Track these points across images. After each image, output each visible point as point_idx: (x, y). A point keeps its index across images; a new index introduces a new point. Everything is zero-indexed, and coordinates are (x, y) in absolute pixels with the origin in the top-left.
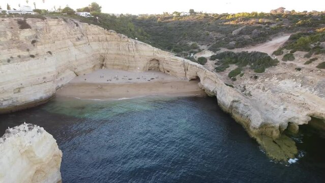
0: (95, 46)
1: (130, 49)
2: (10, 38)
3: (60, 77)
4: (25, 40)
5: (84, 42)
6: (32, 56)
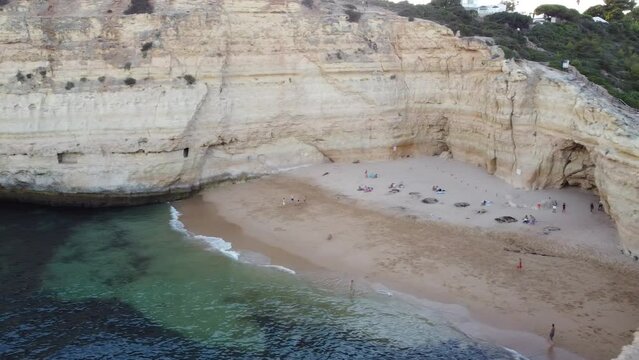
2: (98, 34)
6: (130, 82)
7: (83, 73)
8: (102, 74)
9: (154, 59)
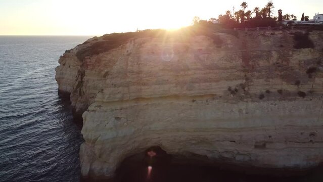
2: (275, 61)
4: (297, 66)
6: (302, 94)
7: (267, 87)
8: (279, 87)
9: (316, 79)
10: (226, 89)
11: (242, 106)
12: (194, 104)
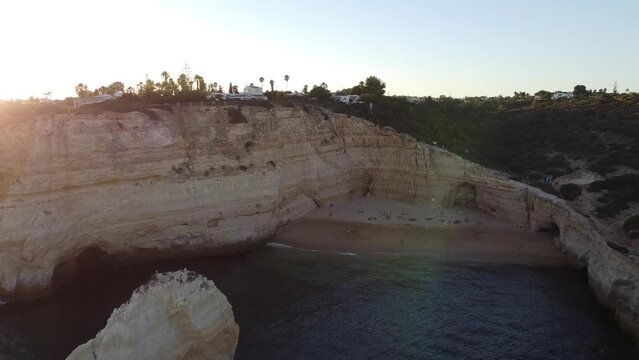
0: (356, 155)
1: (420, 162)
3: (288, 206)
4: (235, 141)
5: (337, 146)
6: (243, 168)
7: (211, 164)
8: (222, 164)
9: (253, 152)
10: (170, 169)
11: (190, 184)
12: (138, 188)
